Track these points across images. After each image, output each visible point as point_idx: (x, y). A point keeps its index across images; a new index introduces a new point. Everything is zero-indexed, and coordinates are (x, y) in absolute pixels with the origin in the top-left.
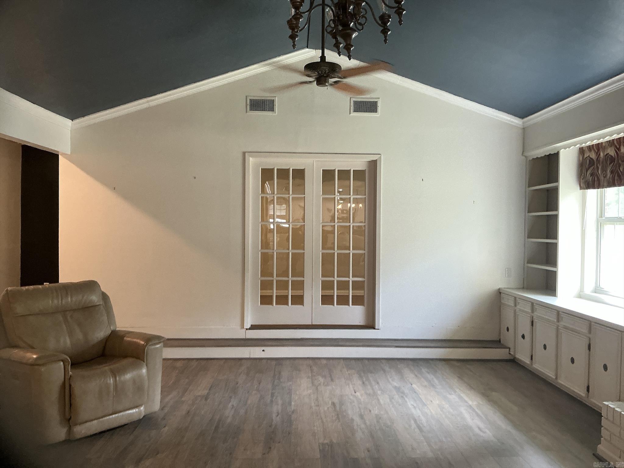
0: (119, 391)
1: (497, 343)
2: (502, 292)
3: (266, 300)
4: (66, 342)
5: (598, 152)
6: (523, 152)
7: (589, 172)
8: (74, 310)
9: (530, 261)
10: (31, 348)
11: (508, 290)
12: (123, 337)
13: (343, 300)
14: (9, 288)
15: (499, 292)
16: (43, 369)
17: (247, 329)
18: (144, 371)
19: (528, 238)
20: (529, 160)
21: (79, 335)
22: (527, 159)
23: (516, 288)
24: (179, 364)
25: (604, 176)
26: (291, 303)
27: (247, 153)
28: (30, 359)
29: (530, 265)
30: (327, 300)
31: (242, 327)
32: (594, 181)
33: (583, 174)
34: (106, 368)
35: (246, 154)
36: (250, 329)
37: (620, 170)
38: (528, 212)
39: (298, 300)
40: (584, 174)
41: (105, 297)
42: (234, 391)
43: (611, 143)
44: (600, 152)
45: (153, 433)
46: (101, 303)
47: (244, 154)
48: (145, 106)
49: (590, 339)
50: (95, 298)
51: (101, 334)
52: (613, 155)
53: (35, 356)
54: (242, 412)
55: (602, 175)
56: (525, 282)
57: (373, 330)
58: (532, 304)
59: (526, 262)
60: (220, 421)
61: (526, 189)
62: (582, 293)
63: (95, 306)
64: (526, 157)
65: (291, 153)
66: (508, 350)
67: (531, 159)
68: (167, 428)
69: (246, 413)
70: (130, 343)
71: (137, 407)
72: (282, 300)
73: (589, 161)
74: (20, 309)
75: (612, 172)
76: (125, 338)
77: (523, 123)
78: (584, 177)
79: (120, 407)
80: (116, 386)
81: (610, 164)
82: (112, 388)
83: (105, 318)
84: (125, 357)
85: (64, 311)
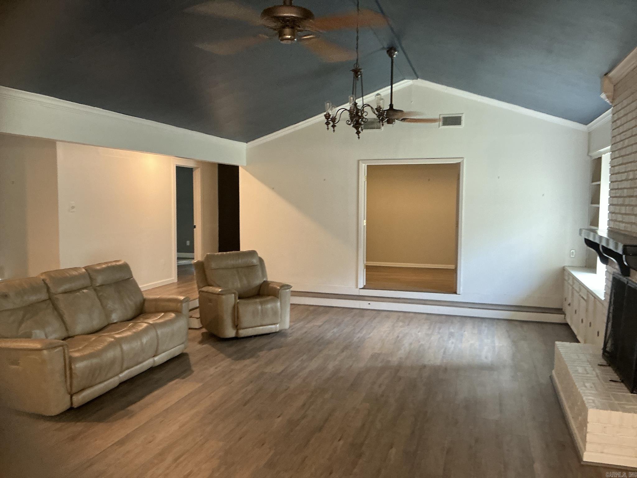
0: (264, 313)
4: (238, 285)
6: (588, 151)
8: (242, 267)
10: (219, 286)
12: (269, 284)
14: (208, 253)
15: (564, 270)
16: (224, 297)
17: (360, 289)
18: (279, 304)
19: (590, 225)
20: (593, 160)
21: (245, 282)
22: (591, 159)
23: (579, 267)
24: (311, 308)
28: (218, 291)
31: (357, 287)
34: (258, 300)
35: (360, 162)
36: (362, 289)
38: (591, 204)
41: (261, 260)
42: (339, 325)
45: (283, 339)
46: (258, 263)
47: (358, 161)
48: (293, 130)
50: (255, 261)
51: (258, 282)
53: (220, 290)
54: (337, 335)
56: (588, 262)
57: (456, 295)
60: (323, 337)
61: (590, 184)
63: (255, 265)
66: (564, 315)
68: (291, 338)
69: (339, 336)
70: (272, 287)
71: (274, 324)
74: (213, 265)
76: (270, 285)
77: (588, 128)
79: (264, 323)
80: (262, 310)
82: (260, 311)
83: (260, 273)
84: (269, 295)
85: (237, 268)
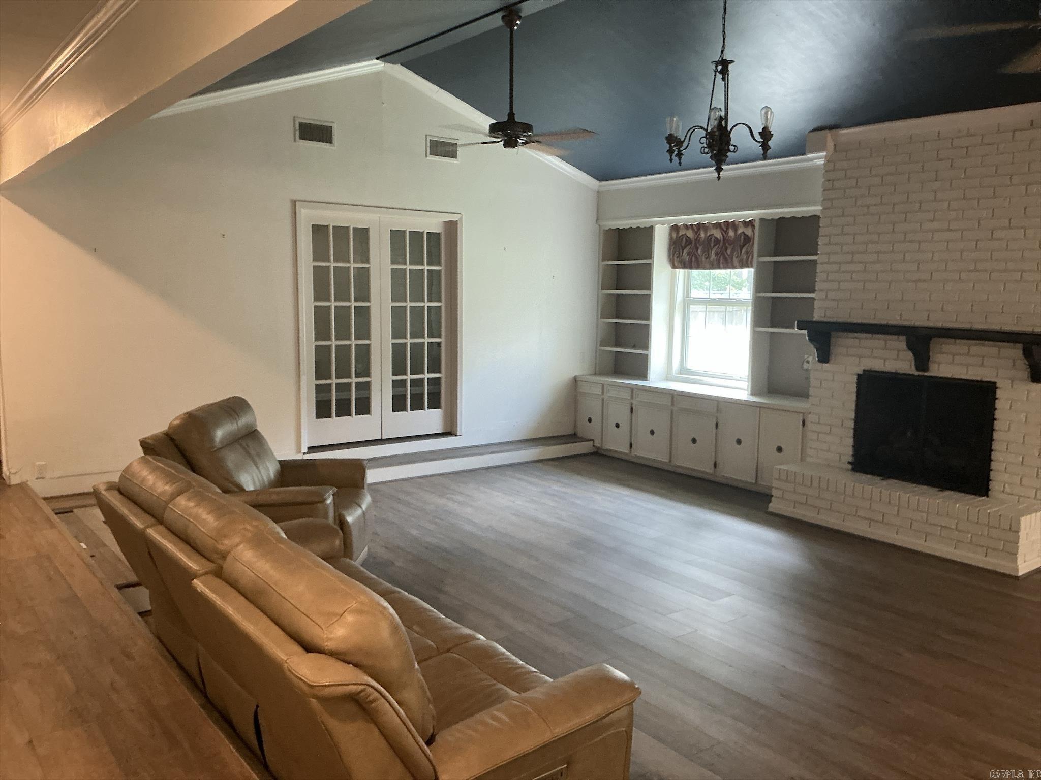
1: (573, 437)
2: (578, 381)
3: (323, 411)
5: (698, 231)
6: (597, 220)
7: (685, 251)
9: (603, 343)
11: (584, 377)
13: (417, 405)
15: (575, 380)
17: (304, 453)
19: (601, 318)
20: (604, 230)
22: (600, 230)
23: (590, 373)
25: (706, 257)
26: (356, 412)
27: (300, 202)
29: (603, 348)
30: (399, 404)
31: (299, 451)
32: (691, 261)
33: (677, 253)
35: (297, 203)
36: (307, 453)
37: (727, 254)
38: (602, 289)
39: (364, 408)
40: (679, 252)
43: (718, 225)
44: (700, 232)
47: (294, 202)
49: (717, 418)
52: (718, 237)
55: (702, 256)
56: (598, 367)
57: (454, 437)
58: (632, 391)
59: (599, 345)
61: (599, 263)
62: (670, 376)
64: (599, 225)
65: (357, 205)
66: (592, 442)
67: (607, 228)
72: (344, 410)
73: (686, 240)
75: (717, 254)
77: (600, 186)
78: (679, 256)
81: (714, 246)
